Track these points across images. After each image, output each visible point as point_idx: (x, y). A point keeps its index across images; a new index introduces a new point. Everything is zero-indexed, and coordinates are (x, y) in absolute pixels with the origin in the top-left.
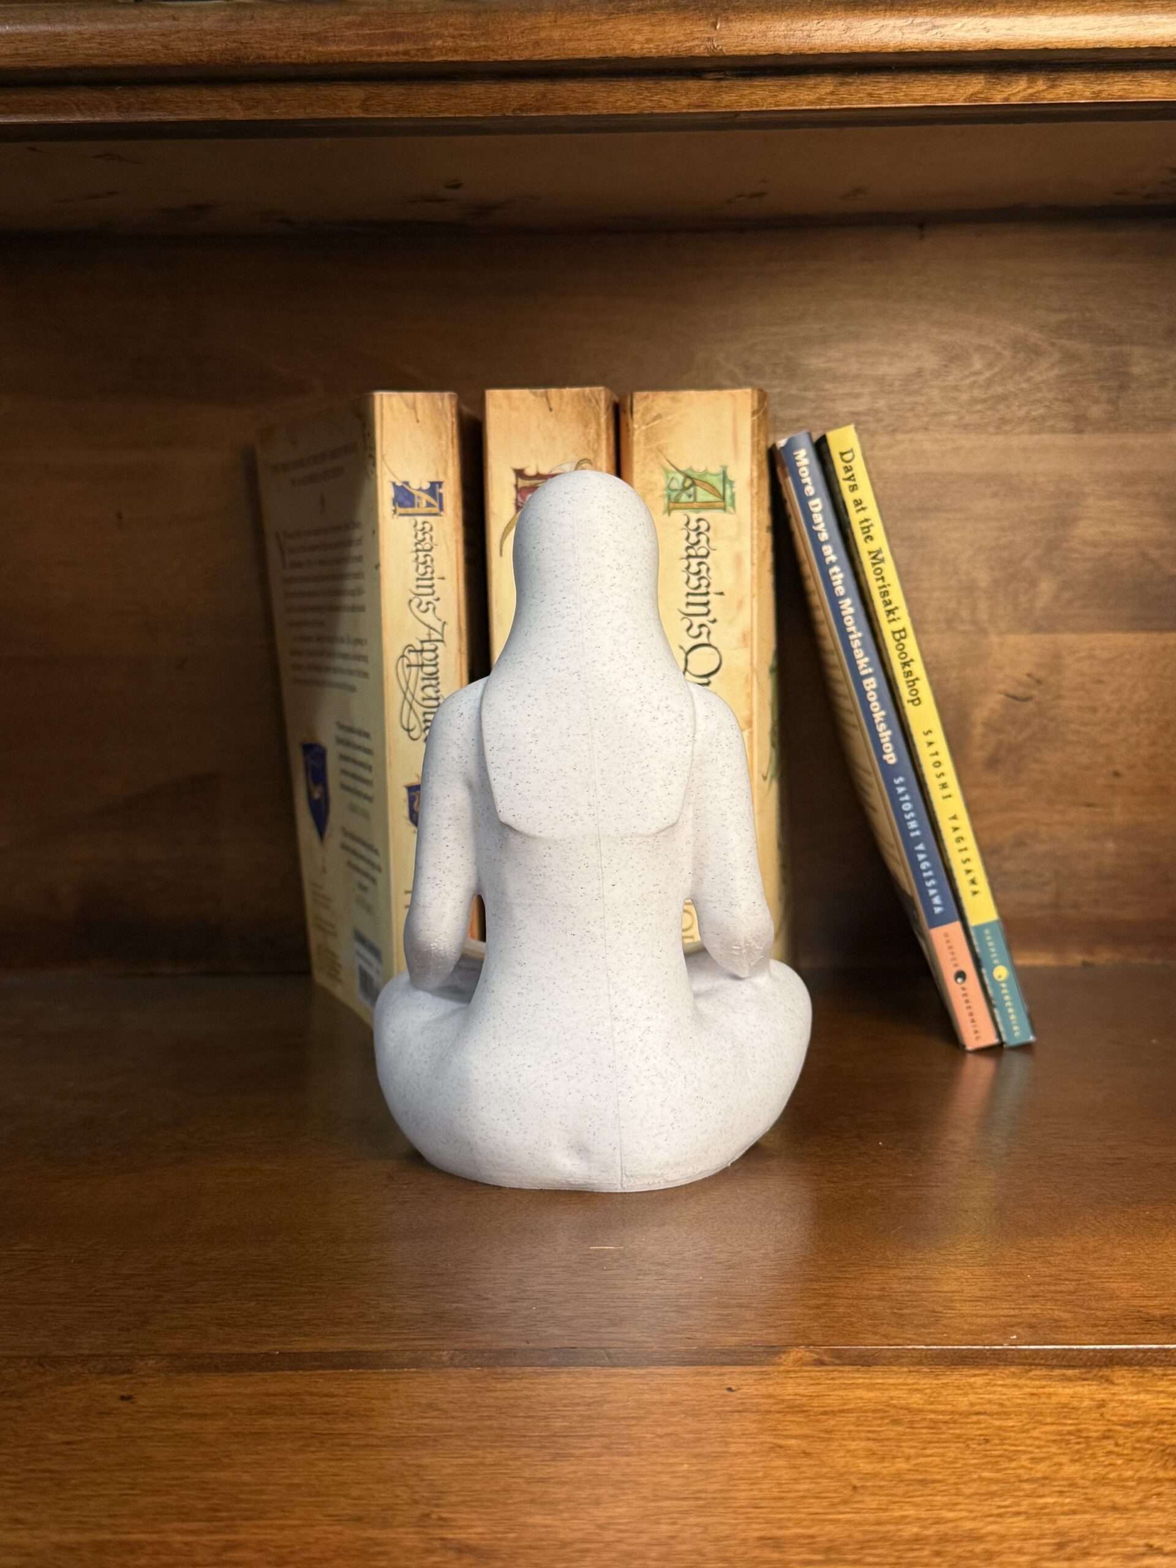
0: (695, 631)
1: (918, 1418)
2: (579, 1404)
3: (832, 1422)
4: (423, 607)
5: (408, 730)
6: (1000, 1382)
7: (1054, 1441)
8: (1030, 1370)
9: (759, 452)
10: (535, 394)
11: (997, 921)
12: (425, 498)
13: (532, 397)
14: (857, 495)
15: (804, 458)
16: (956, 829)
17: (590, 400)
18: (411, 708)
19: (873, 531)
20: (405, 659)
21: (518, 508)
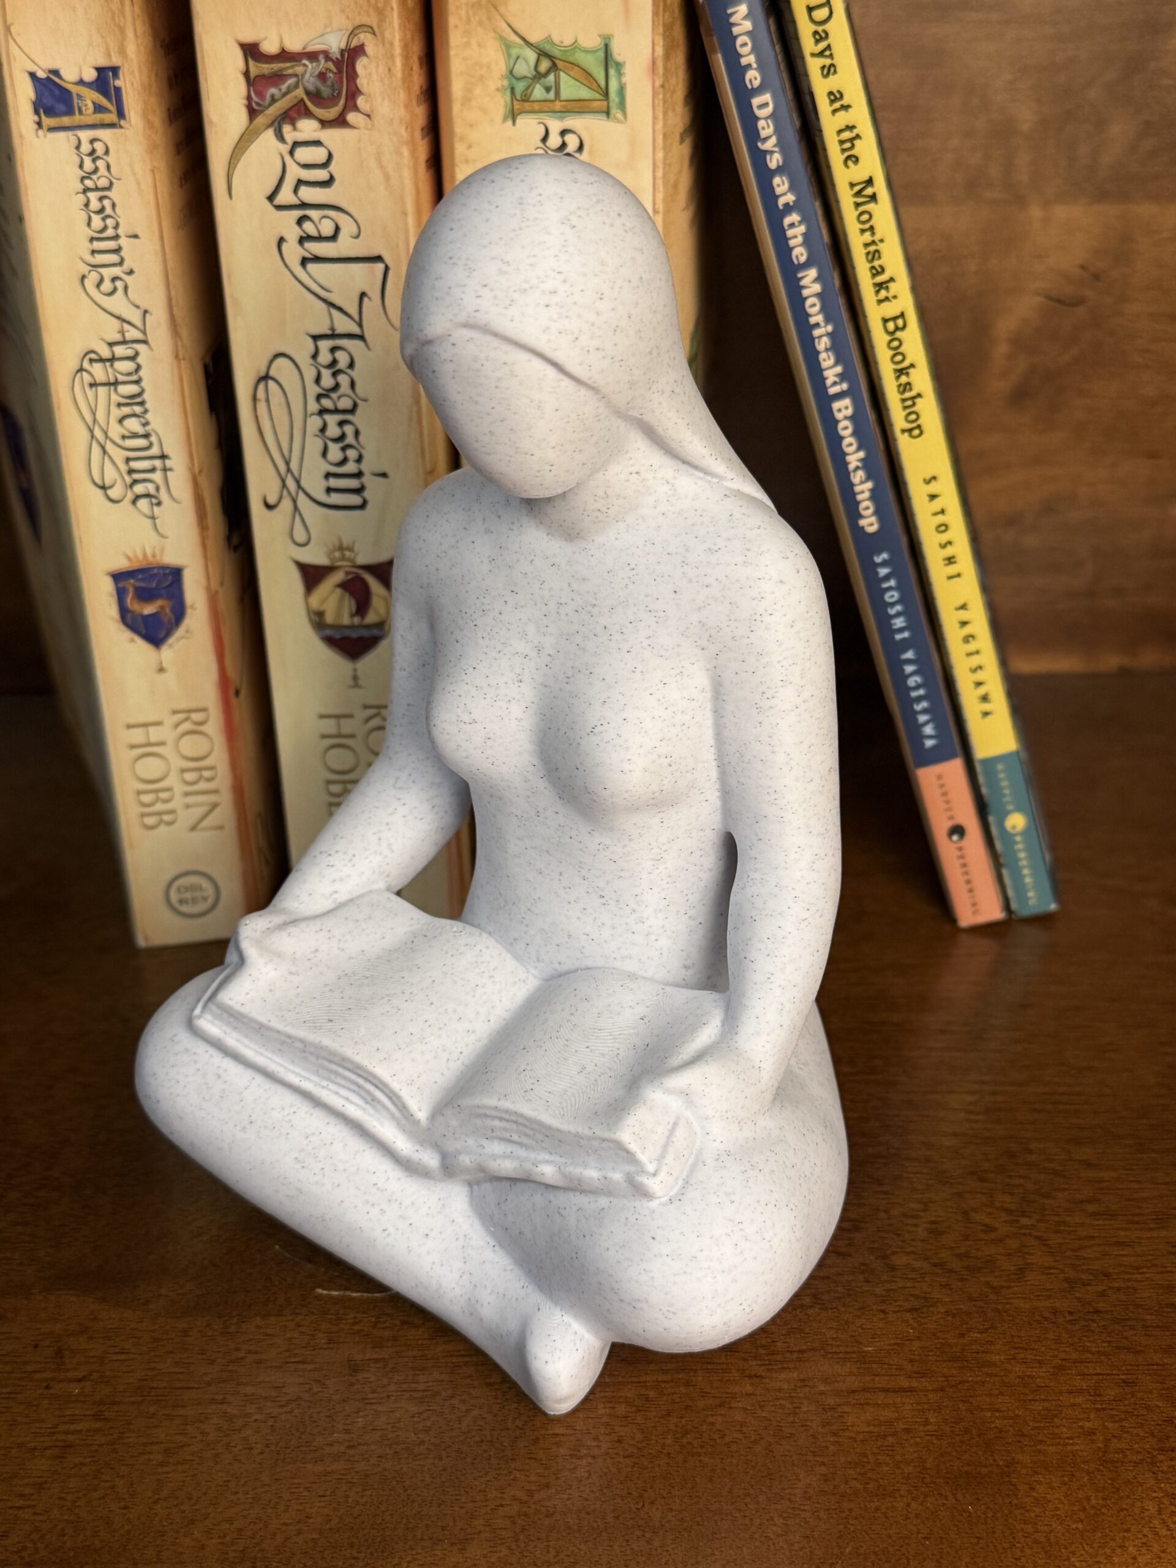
4: (107, 286)
5: (103, 488)
9: (667, 9)
11: (1017, 753)
12: (91, 97)
14: (833, 83)
15: (745, 20)
16: (964, 624)
18: (105, 452)
19: (860, 148)
20: (85, 375)
21: (252, 113)
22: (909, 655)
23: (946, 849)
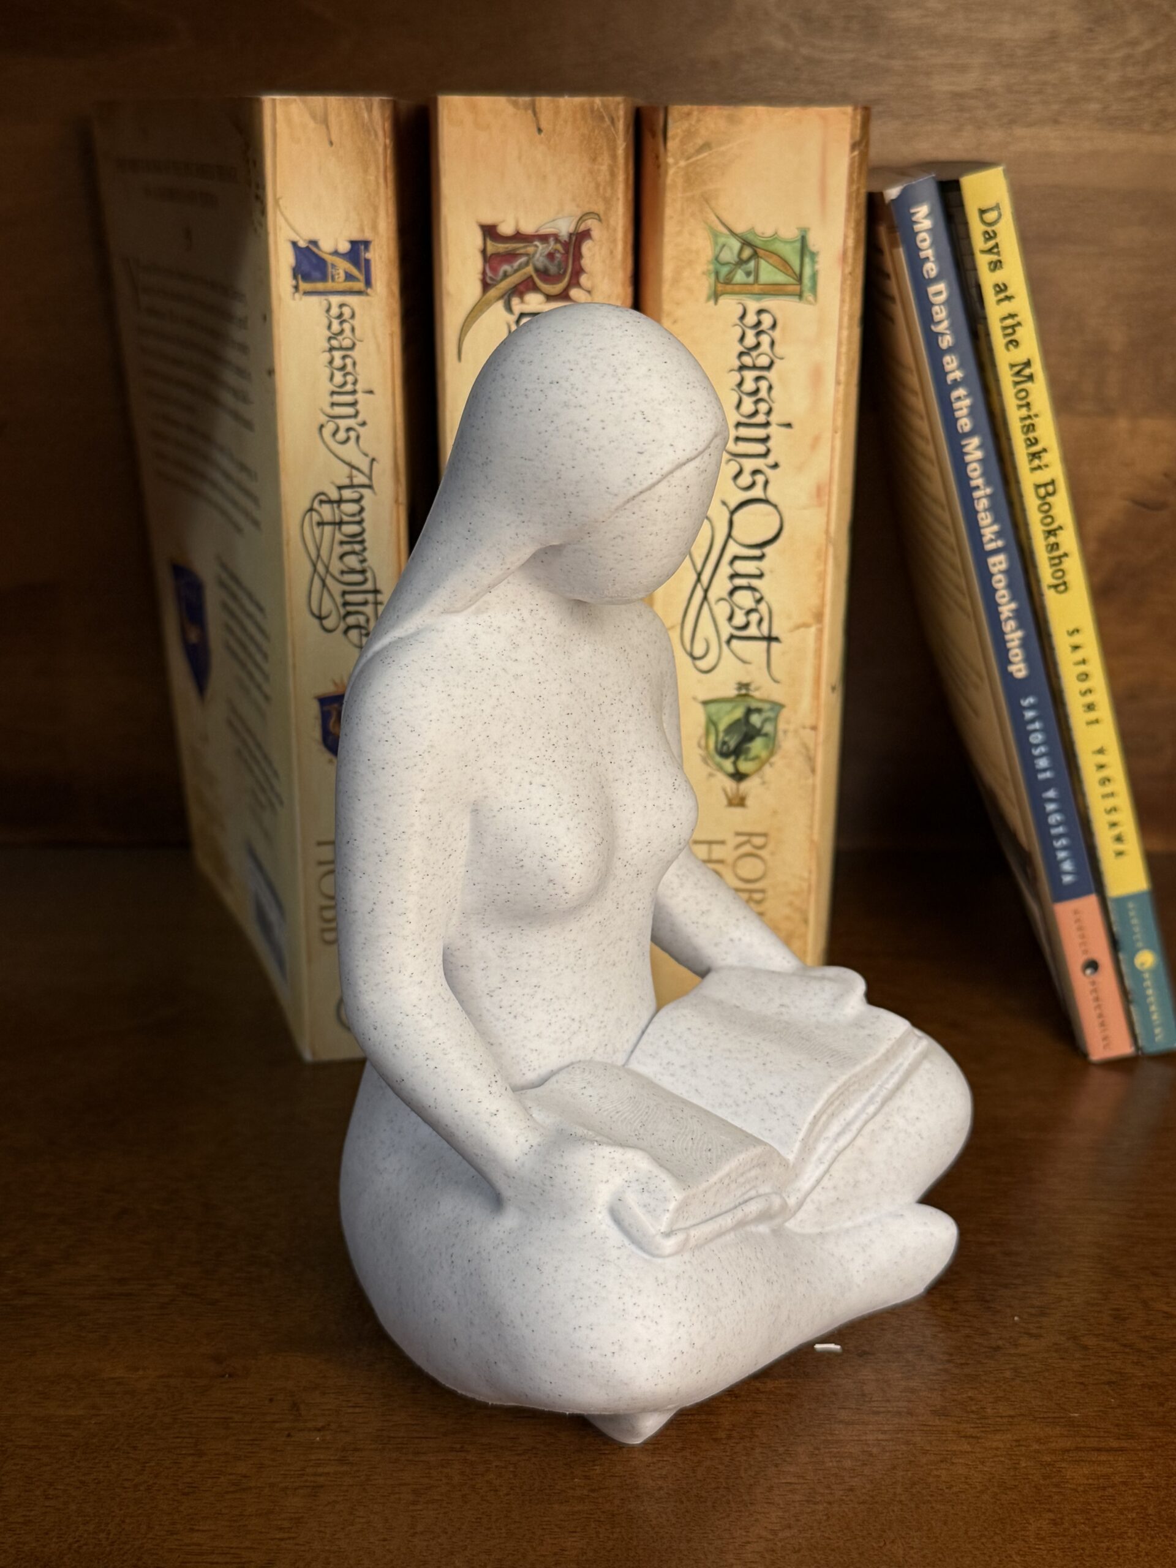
0: (745, 480)
4: (342, 435)
5: (320, 618)
10: (515, 104)
11: (1147, 892)
12: (343, 266)
13: (511, 109)
14: (999, 276)
15: (925, 219)
16: (1101, 767)
17: (602, 118)
18: (324, 585)
19: (1022, 334)
20: (314, 514)
21: (486, 286)
22: (1051, 794)
23: (1080, 984)
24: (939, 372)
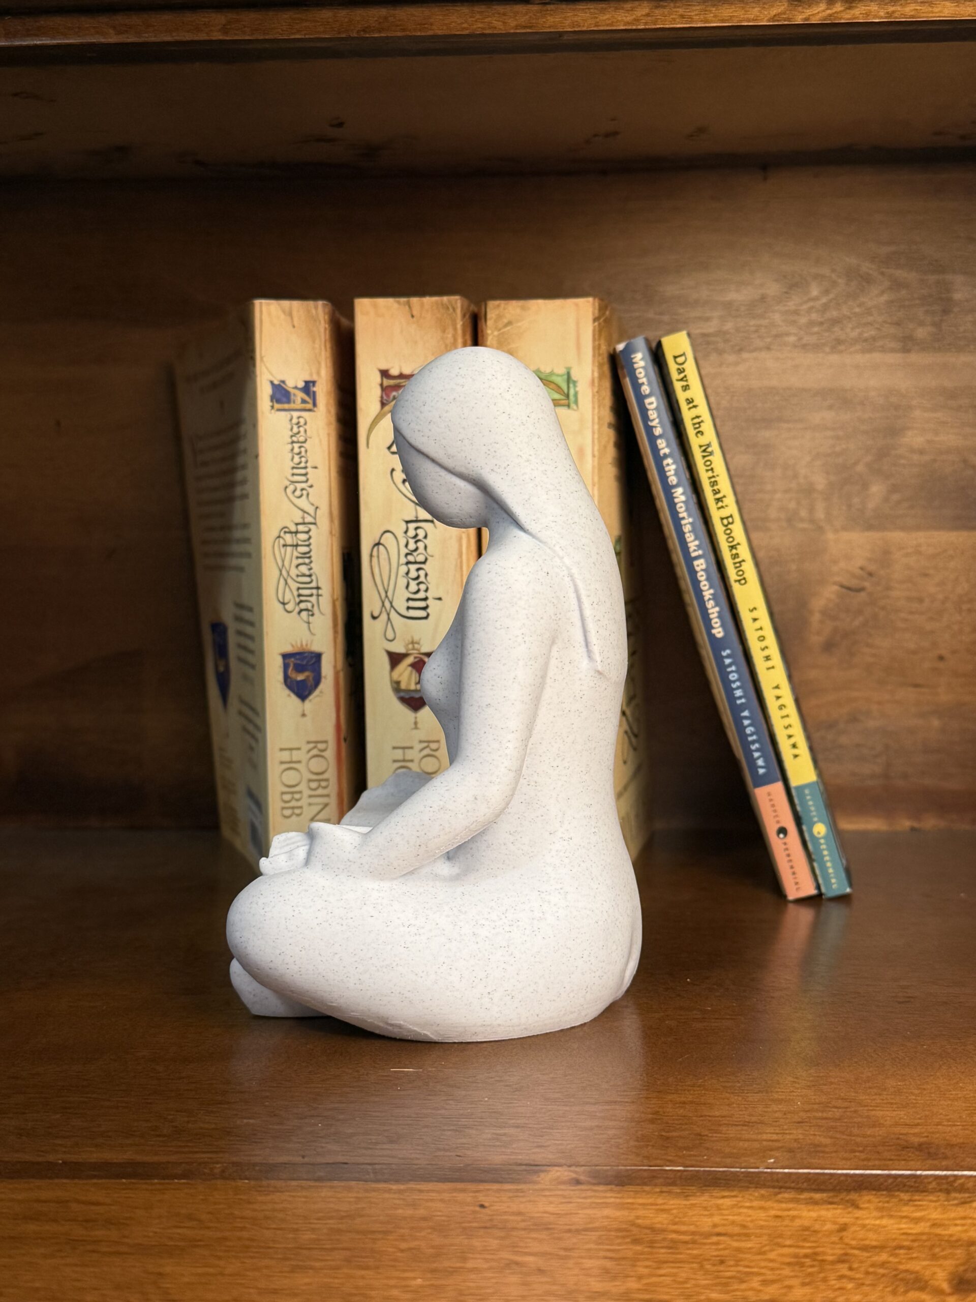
1: (660, 1237)
2: (331, 1218)
3: (574, 1240)
4: (298, 493)
5: (284, 604)
6: (748, 1204)
7: (789, 1264)
8: (780, 1193)
9: (599, 355)
10: (399, 303)
11: (817, 782)
12: (300, 395)
13: (396, 306)
14: (688, 394)
15: (641, 361)
16: (778, 698)
17: (448, 308)
18: (286, 583)
19: (703, 427)
20: (281, 540)
21: (383, 404)
22: (746, 713)
23: (776, 843)
24: (655, 450)
